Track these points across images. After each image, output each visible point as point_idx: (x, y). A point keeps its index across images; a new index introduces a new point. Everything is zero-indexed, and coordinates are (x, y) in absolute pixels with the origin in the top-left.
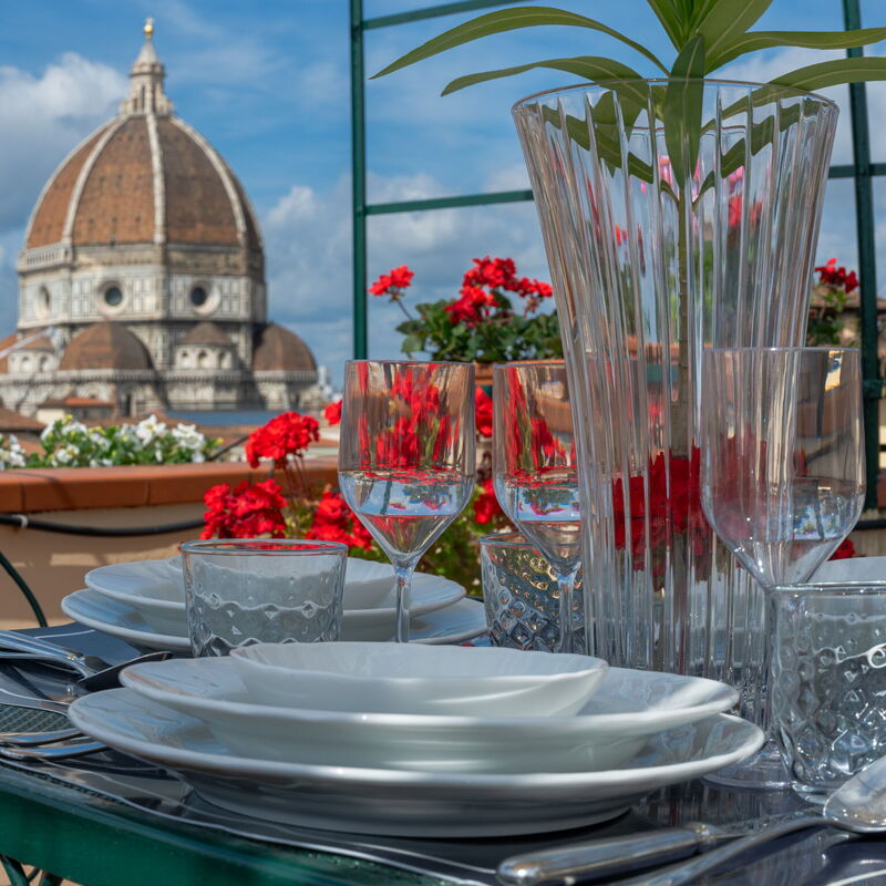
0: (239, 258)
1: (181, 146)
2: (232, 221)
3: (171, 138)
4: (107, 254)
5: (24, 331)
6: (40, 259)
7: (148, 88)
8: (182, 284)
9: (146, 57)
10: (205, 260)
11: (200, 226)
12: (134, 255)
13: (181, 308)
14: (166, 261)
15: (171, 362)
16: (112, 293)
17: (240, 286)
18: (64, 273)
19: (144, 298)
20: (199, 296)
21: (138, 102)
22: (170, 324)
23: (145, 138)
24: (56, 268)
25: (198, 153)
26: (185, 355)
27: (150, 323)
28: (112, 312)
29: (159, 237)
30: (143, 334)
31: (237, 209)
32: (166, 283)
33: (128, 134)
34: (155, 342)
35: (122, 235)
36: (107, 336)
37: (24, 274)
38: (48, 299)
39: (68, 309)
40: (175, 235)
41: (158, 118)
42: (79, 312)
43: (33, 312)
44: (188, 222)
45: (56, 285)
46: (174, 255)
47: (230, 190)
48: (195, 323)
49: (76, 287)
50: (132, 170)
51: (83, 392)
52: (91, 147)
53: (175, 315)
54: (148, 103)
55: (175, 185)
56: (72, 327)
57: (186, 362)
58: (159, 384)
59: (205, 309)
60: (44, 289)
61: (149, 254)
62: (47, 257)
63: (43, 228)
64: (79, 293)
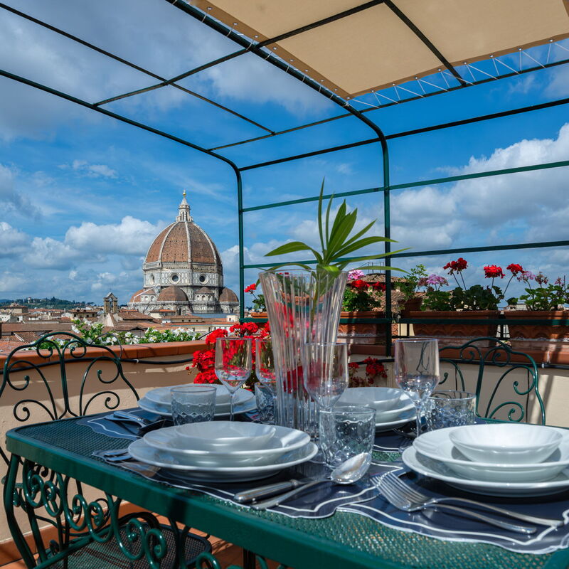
0: (215, 268)
1: (196, 232)
2: (213, 256)
3: (193, 230)
4: (173, 266)
5: (145, 288)
6: (151, 266)
7: (185, 213)
8: (197, 275)
9: (184, 203)
10: (204, 268)
11: (202, 257)
12: (182, 266)
13: (197, 282)
14: (192, 268)
15: (194, 299)
16: (175, 277)
17: (215, 276)
18: (159, 270)
19: (185, 279)
20: (202, 279)
21: (182, 217)
22: (193, 287)
23: (184, 229)
24: (156, 269)
25: (201, 234)
26: (198, 296)
27: (187, 286)
28: (175, 283)
29: (189, 261)
30: (185, 290)
31: (214, 252)
32: (192, 275)
33: (179, 227)
34: (189, 292)
35: (177, 260)
36: (173, 291)
37: (145, 271)
38: (154, 278)
39: (160, 281)
40: (194, 260)
41: (188, 223)
42: (164, 283)
43: (149, 282)
44: (198, 256)
45: (156, 274)
46: (194, 266)
47: (212, 246)
48: (201, 287)
49: (163, 275)
50: (181, 239)
51: (166, 308)
52: (166, 231)
53: (195, 284)
54: (185, 218)
55: (194, 244)
56: (162, 287)
57: (198, 299)
58: (190, 305)
59: (204, 283)
60: (152, 275)
61: (186, 266)
62: (153, 266)
63: (151, 256)
64: (164, 277)
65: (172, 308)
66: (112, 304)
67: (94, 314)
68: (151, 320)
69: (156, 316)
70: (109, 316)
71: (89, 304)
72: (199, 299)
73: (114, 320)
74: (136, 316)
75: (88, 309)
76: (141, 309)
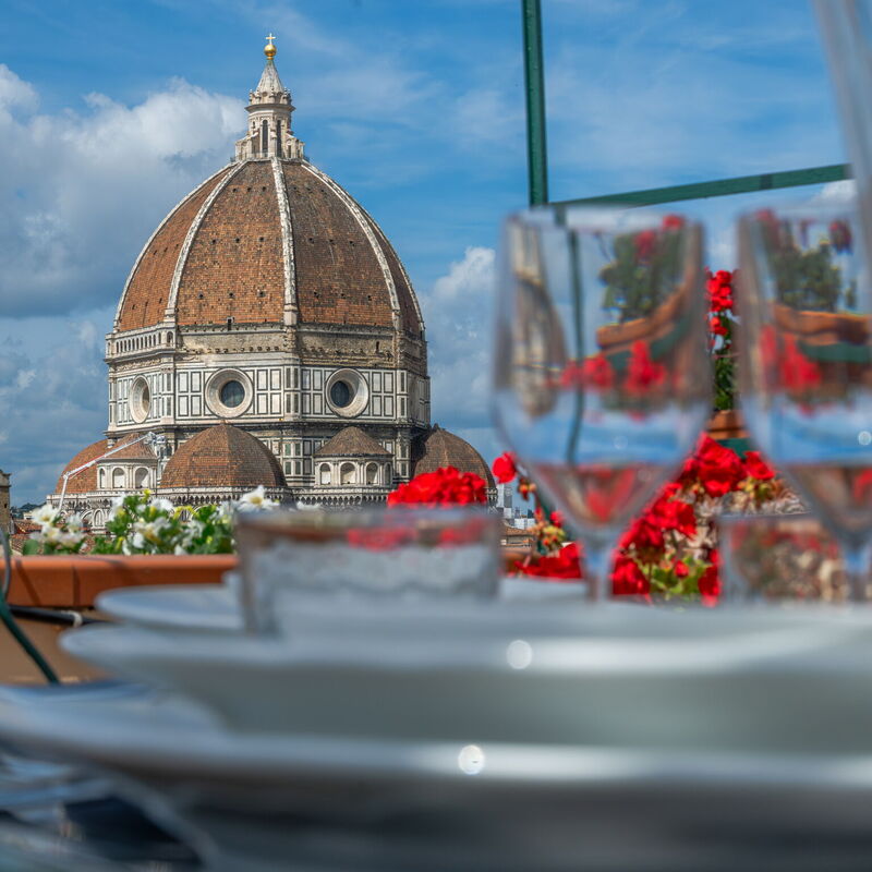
0: (393, 345)
1: (315, 199)
2: (384, 297)
3: (303, 192)
4: (223, 341)
5: (115, 437)
6: (135, 344)
7: (271, 124)
8: (319, 378)
9: (268, 84)
10: (349, 346)
11: (341, 303)
12: (258, 340)
13: (319, 408)
14: (299, 348)
15: (307, 478)
16: (229, 388)
17: (394, 381)
18: (167, 362)
19: (270, 397)
20: (342, 392)
21: (259, 143)
22: (304, 428)
23: (268, 190)
24: (156, 356)
25: (338, 209)
26: (325, 468)
27: (280, 427)
28: (229, 412)
29: (289, 318)
30: (271, 441)
31: (389, 281)
32: (299, 379)
33: (246, 184)
34: (287, 452)
35: (238, 318)
36: (225, 444)
37: (114, 364)
38: (146, 396)
39: (172, 408)
40: (309, 315)
41: (284, 164)
42: (186, 412)
43: (129, 412)
44: (324, 297)
45: (156, 378)
46: (310, 342)
47: (380, 257)
48: (337, 427)
49: (183, 378)
50: (253, 231)
52: (196, 200)
53: (312, 417)
54: (272, 144)
55: (308, 250)
56: (178, 431)
57: (327, 478)
59: (351, 410)
60: (141, 385)
61: (276, 339)
62: (146, 342)
63: (139, 303)
64: (186, 388)
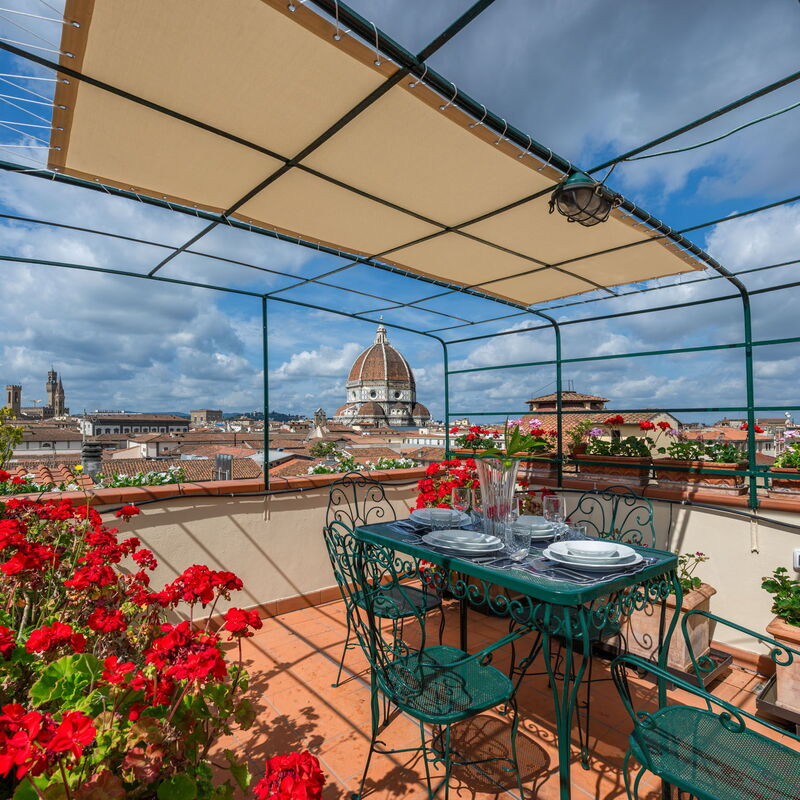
0: (408, 385)
1: (392, 352)
2: (406, 374)
3: (389, 351)
4: (371, 383)
5: (348, 404)
6: (352, 384)
7: (382, 336)
8: (392, 392)
9: (381, 327)
10: (398, 385)
11: (397, 376)
12: (379, 383)
13: (392, 398)
14: (388, 385)
15: (390, 413)
16: (373, 394)
17: (408, 392)
18: (360, 388)
19: (382, 396)
20: (397, 395)
21: (379, 340)
22: (389, 402)
23: (381, 350)
24: (357, 387)
25: (396, 355)
26: (393, 411)
27: (383, 402)
28: (373, 399)
29: (386, 379)
30: (382, 405)
31: (407, 371)
32: (388, 391)
33: (376, 349)
34: (385, 408)
35: (375, 379)
36: (372, 406)
37: (348, 388)
38: (355, 395)
39: (361, 398)
40: (390, 378)
41: (385, 345)
42: (364, 399)
43: (351, 399)
44: (394, 374)
45: (357, 391)
46: (391, 384)
47: (406, 366)
48: (396, 402)
50: (378, 360)
51: (365, 421)
52: (366, 353)
53: (391, 400)
54: (382, 340)
55: (390, 364)
56: (362, 403)
58: (386, 419)
59: (399, 399)
60: (354, 392)
61: (383, 383)
62: (355, 383)
63: (354, 375)
64: (364, 393)
65: (371, 421)
66: (321, 418)
67: (306, 426)
68: (353, 432)
69: (357, 428)
70: (318, 428)
71: (301, 417)
72: (394, 413)
73: (322, 432)
74: (341, 429)
75: (301, 421)
76: (345, 422)
